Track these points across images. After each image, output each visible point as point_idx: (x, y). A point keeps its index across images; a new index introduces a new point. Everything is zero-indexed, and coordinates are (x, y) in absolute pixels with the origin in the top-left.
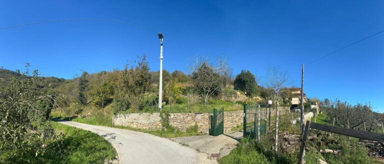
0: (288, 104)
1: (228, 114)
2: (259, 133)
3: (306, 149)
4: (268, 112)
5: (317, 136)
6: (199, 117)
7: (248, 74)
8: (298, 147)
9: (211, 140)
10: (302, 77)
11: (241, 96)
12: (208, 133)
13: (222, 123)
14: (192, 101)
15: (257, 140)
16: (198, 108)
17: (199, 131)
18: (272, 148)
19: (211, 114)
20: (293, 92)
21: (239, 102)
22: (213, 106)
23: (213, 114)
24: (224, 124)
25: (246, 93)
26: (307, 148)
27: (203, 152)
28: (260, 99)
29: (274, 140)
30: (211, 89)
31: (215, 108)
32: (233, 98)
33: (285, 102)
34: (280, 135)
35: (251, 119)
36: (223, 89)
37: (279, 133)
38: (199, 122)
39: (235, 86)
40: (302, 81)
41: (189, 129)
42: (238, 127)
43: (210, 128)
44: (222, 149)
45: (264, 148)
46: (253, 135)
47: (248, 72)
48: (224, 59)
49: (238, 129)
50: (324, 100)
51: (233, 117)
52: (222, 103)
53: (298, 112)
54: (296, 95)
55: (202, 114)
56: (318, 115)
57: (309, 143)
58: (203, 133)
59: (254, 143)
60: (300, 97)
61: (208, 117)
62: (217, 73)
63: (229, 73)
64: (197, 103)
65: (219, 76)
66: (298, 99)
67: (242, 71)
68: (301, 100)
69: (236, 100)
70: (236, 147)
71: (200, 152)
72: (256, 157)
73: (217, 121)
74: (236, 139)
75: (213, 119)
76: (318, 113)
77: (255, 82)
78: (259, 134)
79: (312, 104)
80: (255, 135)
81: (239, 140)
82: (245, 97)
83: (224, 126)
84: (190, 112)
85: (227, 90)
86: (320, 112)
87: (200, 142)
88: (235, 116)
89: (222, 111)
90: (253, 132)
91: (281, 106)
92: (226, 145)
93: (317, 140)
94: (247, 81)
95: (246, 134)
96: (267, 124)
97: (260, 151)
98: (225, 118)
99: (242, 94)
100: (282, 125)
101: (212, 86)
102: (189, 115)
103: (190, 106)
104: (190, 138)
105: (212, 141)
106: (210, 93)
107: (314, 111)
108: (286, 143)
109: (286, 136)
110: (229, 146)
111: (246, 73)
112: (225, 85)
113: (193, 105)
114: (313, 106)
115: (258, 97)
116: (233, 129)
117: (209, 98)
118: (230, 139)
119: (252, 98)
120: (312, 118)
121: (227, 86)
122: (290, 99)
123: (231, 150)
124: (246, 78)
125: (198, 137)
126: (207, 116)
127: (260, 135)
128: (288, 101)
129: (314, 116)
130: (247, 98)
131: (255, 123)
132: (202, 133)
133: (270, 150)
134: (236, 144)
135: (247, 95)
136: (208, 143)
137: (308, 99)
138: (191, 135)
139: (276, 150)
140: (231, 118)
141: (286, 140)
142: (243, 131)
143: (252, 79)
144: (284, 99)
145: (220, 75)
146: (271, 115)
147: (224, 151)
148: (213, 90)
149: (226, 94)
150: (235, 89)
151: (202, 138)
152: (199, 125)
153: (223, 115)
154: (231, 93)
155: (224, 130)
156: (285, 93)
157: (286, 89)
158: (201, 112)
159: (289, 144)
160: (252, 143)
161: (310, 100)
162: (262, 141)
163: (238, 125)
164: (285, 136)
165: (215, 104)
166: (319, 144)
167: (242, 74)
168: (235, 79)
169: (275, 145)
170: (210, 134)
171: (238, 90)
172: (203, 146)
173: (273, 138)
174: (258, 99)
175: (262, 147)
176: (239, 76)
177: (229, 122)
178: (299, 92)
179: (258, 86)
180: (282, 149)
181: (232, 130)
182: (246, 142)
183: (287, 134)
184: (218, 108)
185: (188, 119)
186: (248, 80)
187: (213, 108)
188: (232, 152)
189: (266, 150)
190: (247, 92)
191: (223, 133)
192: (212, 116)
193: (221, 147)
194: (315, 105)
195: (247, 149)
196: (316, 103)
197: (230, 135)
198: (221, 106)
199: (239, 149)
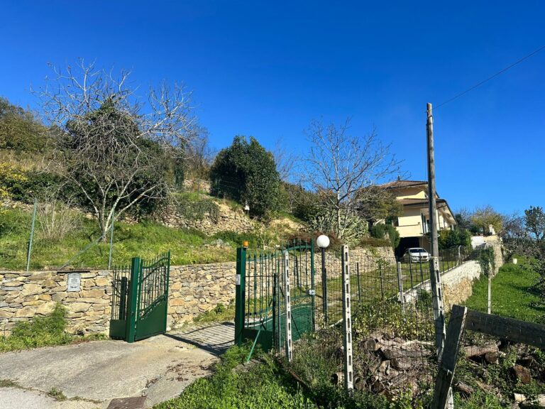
0: (387, 236)
1: (186, 273)
2: (289, 332)
3: (456, 389)
4: (318, 266)
5: (501, 348)
6: (73, 283)
7: (253, 150)
8: (428, 378)
9: (115, 354)
10: (429, 149)
11: (233, 218)
12: (107, 333)
13: (164, 300)
14: (52, 227)
15: (282, 352)
16: (74, 252)
17: (70, 330)
18: (335, 377)
19: (122, 275)
20: (400, 198)
21: (227, 236)
22: (131, 249)
23: (128, 276)
24: (170, 302)
25: (247, 208)
26: (463, 386)
27: (77, 398)
28: (293, 226)
29: (341, 355)
30: (128, 190)
31: (141, 254)
32: (207, 223)
33: (374, 232)
34: (360, 339)
35: (259, 290)
36: (173, 194)
37: (355, 335)
38: (73, 299)
39: (213, 187)
40: (430, 161)
41: (24, 327)
42: (219, 310)
43: (116, 318)
44: (154, 381)
45: (309, 376)
46: (269, 338)
47: (254, 144)
48: (179, 96)
49: (221, 318)
50: (523, 215)
51: (202, 282)
52: (169, 237)
53: (421, 261)
54: (412, 208)
55: (84, 275)
56: (501, 270)
57: (471, 369)
58: (87, 335)
59: (271, 363)
60: (426, 211)
61: (108, 282)
62: (154, 139)
63: (194, 144)
64: (68, 236)
65: (159, 152)
66: (418, 219)
67: (237, 140)
68: (430, 221)
69: (216, 229)
70: (206, 373)
71: (64, 398)
72: (281, 402)
73: (144, 296)
74: (208, 348)
75: (126, 291)
76: (499, 262)
77: (277, 174)
78: (289, 337)
79: (475, 231)
80: (276, 339)
81: (218, 351)
82: (246, 219)
83: (169, 310)
84: (39, 267)
85: (186, 198)
86: (508, 259)
87: (70, 364)
88: (209, 277)
89: (165, 262)
90: (270, 329)
91: (363, 244)
92: (170, 369)
93: (501, 360)
94: (251, 173)
95: (243, 334)
96: (318, 301)
97: (295, 386)
98: (176, 287)
99: (234, 210)
100: (366, 310)
101: (136, 179)
102: (29, 278)
103: (39, 244)
104: (26, 355)
105: (118, 359)
106: (123, 201)
107: (484, 255)
108: (384, 364)
109: (384, 345)
110: (183, 371)
111: (249, 148)
112: (180, 181)
113: (55, 241)
114: (477, 241)
115: (287, 221)
116: (203, 319)
117: (122, 218)
118: (187, 349)
119: (266, 224)
120: (475, 280)
121: (187, 183)
122: (393, 220)
123: (188, 383)
124: (245, 162)
125: (62, 348)
126: (105, 279)
127: (294, 338)
128: (387, 229)
129: (485, 274)
130: (253, 223)
131: (275, 302)
132: (81, 333)
133: (328, 383)
134: (207, 364)
135: (252, 214)
136: (103, 366)
137: (458, 218)
138: (35, 345)
139: (350, 386)
140: (193, 284)
141: (382, 356)
142: (233, 322)
143: (266, 166)
144: (371, 222)
145: (165, 147)
146: (329, 276)
147: (159, 387)
148: (136, 195)
149: (182, 209)
150: (213, 193)
151: (81, 350)
152: (71, 309)
153: (167, 276)
154: (201, 207)
155: (170, 320)
156: (372, 203)
157: (375, 190)
158: (83, 266)
159: (395, 367)
160: (264, 362)
161: (465, 218)
162: (299, 356)
163: (220, 305)
164: (378, 346)
165: (140, 239)
166: (511, 374)
167: (237, 148)
168: (212, 163)
169: (345, 371)
170: (114, 336)
171: (221, 197)
172: (77, 379)
173: (339, 349)
174: (287, 226)
175: (302, 373)
176: (227, 155)
177: (188, 298)
178: (421, 195)
179: (287, 187)
180: (369, 381)
181: (196, 320)
182: (243, 359)
183: (386, 337)
184: (149, 255)
185: (26, 293)
186: (255, 168)
187: (130, 255)
188: (191, 389)
189: (315, 381)
190: (250, 204)
191: (162, 331)
192: (124, 279)
193: (152, 376)
194: (488, 234)
195: (248, 382)
196: (492, 230)
197: (189, 337)
198: (163, 248)
199: (215, 381)
